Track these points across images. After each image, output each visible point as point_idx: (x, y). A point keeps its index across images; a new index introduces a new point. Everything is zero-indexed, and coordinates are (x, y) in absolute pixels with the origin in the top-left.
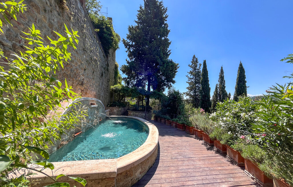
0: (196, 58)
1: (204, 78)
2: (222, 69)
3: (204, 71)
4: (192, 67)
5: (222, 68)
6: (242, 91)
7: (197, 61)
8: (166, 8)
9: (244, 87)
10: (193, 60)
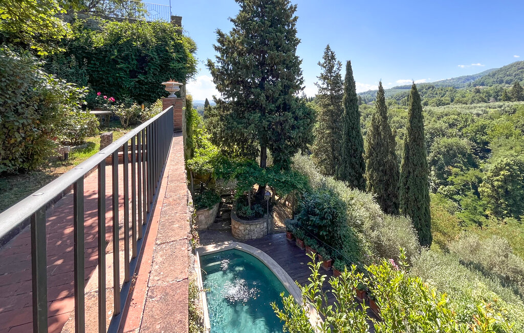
0: (332, 52)
1: (349, 95)
2: (381, 85)
3: (349, 81)
4: (325, 67)
5: (380, 83)
6: (417, 133)
7: (333, 58)
8: (296, 5)
9: (419, 127)
10: (326, 53)
